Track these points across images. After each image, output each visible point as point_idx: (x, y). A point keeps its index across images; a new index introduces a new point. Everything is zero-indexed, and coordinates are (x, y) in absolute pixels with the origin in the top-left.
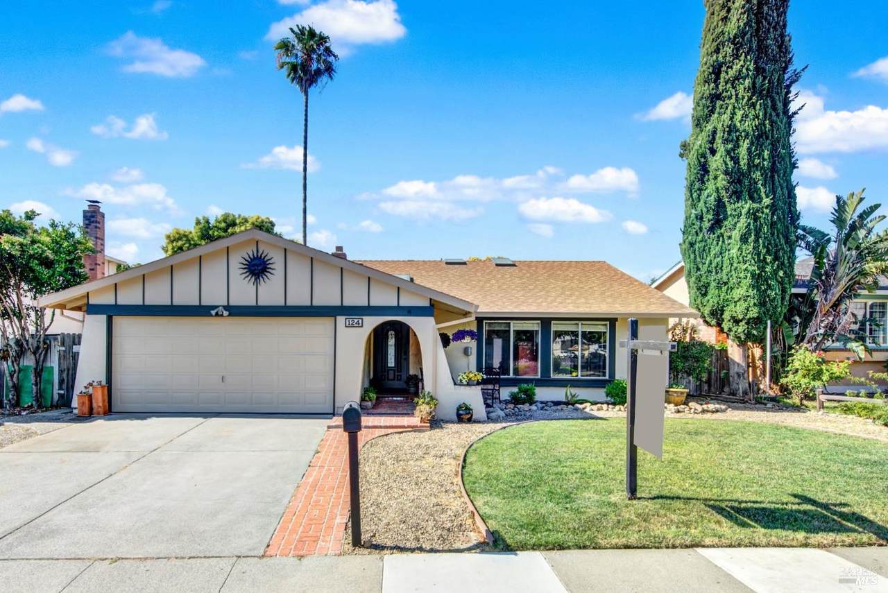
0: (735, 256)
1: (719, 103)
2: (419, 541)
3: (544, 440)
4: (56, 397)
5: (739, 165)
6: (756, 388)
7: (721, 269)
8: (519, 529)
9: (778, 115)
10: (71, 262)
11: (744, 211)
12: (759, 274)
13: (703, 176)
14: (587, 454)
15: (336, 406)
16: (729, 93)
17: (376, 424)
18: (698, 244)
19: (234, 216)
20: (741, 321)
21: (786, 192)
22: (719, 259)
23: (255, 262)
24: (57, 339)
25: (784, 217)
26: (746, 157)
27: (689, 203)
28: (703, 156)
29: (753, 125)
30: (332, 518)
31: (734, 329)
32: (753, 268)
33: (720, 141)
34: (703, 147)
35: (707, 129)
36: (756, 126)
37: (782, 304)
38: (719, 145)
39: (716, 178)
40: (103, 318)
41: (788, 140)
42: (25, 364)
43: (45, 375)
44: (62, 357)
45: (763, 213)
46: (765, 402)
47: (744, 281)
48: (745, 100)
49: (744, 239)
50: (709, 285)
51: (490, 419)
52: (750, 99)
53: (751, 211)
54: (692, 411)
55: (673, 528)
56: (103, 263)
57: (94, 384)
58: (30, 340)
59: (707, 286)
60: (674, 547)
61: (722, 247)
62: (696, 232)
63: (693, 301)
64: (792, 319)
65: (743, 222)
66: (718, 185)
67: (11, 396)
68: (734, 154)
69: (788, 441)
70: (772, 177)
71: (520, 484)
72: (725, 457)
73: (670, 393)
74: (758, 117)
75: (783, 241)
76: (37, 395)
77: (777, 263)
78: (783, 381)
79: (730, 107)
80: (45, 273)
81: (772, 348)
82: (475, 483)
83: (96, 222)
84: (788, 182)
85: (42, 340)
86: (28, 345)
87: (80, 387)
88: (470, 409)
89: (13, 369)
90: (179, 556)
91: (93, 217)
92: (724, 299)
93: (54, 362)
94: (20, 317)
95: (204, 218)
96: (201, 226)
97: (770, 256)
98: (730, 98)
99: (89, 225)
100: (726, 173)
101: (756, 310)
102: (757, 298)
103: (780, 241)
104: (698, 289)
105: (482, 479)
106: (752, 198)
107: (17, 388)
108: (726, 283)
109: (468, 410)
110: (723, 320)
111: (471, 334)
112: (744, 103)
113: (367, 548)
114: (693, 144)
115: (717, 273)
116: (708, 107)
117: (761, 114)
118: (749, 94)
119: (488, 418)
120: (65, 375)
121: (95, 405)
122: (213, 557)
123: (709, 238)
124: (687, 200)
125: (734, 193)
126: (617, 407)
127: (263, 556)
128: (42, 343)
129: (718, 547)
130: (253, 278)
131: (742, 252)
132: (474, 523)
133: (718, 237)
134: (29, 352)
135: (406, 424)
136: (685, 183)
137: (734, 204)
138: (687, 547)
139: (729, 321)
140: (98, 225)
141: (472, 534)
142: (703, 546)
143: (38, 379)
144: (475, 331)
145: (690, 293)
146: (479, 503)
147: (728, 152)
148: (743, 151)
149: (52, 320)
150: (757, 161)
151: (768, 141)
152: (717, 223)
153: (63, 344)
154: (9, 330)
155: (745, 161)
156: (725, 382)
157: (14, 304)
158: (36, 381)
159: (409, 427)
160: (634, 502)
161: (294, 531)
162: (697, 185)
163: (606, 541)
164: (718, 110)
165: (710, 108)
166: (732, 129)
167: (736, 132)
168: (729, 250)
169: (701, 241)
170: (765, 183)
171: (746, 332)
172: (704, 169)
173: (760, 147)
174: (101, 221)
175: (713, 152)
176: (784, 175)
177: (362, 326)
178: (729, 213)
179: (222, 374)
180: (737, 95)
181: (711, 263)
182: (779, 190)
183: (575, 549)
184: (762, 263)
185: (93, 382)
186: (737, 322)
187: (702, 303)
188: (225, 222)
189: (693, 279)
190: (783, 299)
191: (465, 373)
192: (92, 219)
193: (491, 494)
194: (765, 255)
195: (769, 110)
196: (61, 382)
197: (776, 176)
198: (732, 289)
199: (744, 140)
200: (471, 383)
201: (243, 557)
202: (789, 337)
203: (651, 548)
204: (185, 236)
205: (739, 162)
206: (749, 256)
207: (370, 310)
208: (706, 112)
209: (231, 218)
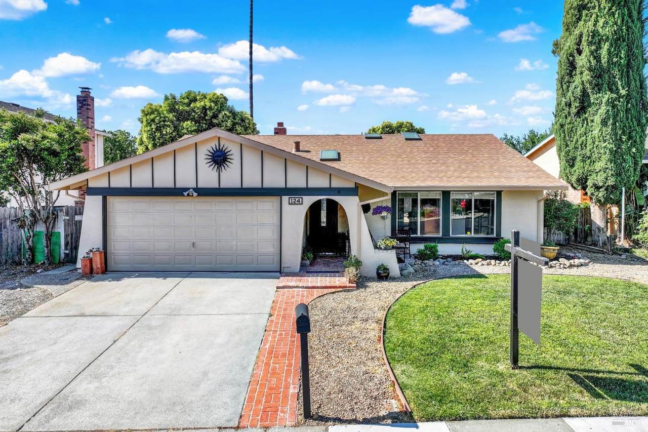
0: (597, 136)
1: (584, 12)
2: (353, 411)
3: (446, 302)
4: (63, 256)
5: (600, 63)
6: (613, 242)
7: (585, 146)
8: (429, 400)
9: (633, 21)
10: (72, 149)
11: (604, 100)
12: (616, 151)
13: (571, 71)
14: (480, 318)
15: (282, 267)
16: (593, 4)
17: (314, 284)
18: (567, 125)
19: (195, 92)
20: (601, 187)
21: (638, 83)
22: (584, 138)
23: (218, 153)
24: (62, 210)
25: (637, 105)
26: (606, 56)
27: (560, 92)
28: (572, 55)
29: (613, 30)
30: (287, 387)
31: (596, 194)
32: (611, 146)
33: (585, 44)
34: (571, 47)
35: (575, 33)
36: (615, 31)
37: (635, 174)
38: (584, 47)
39: (581, 73)
40: (99, 198)
41: (641, 41)
42: (38, 230)
43: (54, 239)
44: (67, 224)
45: (619, 101)
46: (620, 253)
47: (604, 156)
48: (606, 10)
49: (604, 123)
50: (576, 159)
51: (404, 277)
52: (610, 9)
53: (610, 100)
54: (562, 266)
55: (547, 400)
56: (94, 137)
57: (94, 250)
58: (42, 212)
59: (574, 159)
60: (547, 417)
61: (586, 128)
62: (566, 116)
63: (563, 171)
64: (643, 183)
65: (603, 109)
66: (583, 79)
67: (27, 256)
68: (597, 53)
69: (637, 301)
70: (628, 72)
71: (428, 352)
72: (587, 321)
73: (545, 250)
74: (616, 24)
75: (635, 123)
76: (48, 256)
77: (630, 141)
78: (635, 237)
79: (594, 16)
80: (53, 161)
81: (626, 209)
82: (394, 350)
83: (88, 105)
84: (640, 75)
85: (51, 212)
86: (39, 215)
87: (82, 253)
88: (387, 269)
89: (29, 235)
90: (176, 427)
91: (85, 101)
92: (587, 170)
93: (60, 228)
94: (33, 193)
95: (171, 95)
96: (169, 101)
97: (625, 136)
98: (594, 8)
99: (82, 107)
100: (590, 69)
101: (613, 179)
102: (614, 170)
103: (633, 124)
104: (567, 161)
105: (399, 346)
106: (611, 90)
107: (32, 250)
108: (589, 158)
109: (386, 269)
110: (587, 186)
111: (386, 209)
112: (605, 12)
113: (316, 420)
114: (564, 44)
115: (582, 149)
116: (576, 16)
117: (619, 21)
118: (610, 5)
119: (402, 275)
120: (69, 238)
121: (94, 266)
122: (200, 428)
123: (576, 121)
124: (558, 90)
125: (597, 85)
126: (503, 263)
127: (238, 428)
128: (51, 214)
129: (581, 417)
130: (216, 166)
131: (602, 133)
132: (394, 391)
133: (583, 120)
134: (41, 222)
135: (337, 284)
136: (557, 76)
137: (596, 94)
138: (557, 417)
139: (592, 187)
140: (89, 107)
141: (393, 401)
142: (569, 416)
143: (49, 242)
144: (390, 206)
145: (560, 164)
146: (397, 372)
147: (592, 53)
148: (604, 52)
149: (58, 195)
150: (615, 60)
151: (625, 43)
152: (582, 110)
153: (67, 214)
154: (25, 204)
155: (606, 59)
156: (588, 233)
157: (28, 183)
158: (47, 244)
159: (340, 287)
160: (517, 371)
161: (259, 402)
162: (567, 78)
163: (495, 412)
164: (584, 18)
165: (578, 16)
166: (595, 33)
167: (599, 36)
168: (592, 131)
169: (569, 123)
170: (622, 77)
171: (605, 196)
172: (572, 65)
173: (618, 48)
174: (91, 104)
175: (580, 52)
176: (637, 70)
177: (302, 204)
178: (592, 101)
179: (193, 241)
180: (599, 6)
181: (577, 141)
182: (633, 82)
183: (471, 419)
184: (618, 142)
185: (93, 249)
186: (598, 188)
187: (570, 173)
188: (188, 98)
189: (563, 153)
190: (635, 170)
191: (383, 240)
192: (84, 103)
193: (406, 362)
194: (621, 135)
195: (626, 18)
196: (67, 244)
197: (631, 72)
198: (594, 162)
199: (605, 43)
200: (387, 248)
201: (223, 428)
202: (640, 199)
203: (529, 418)
204: (156, 110)
205: (600, 61)
206: (608, 136)
207: (308, 191)
208: (574, 19)
209: (192, 95)
